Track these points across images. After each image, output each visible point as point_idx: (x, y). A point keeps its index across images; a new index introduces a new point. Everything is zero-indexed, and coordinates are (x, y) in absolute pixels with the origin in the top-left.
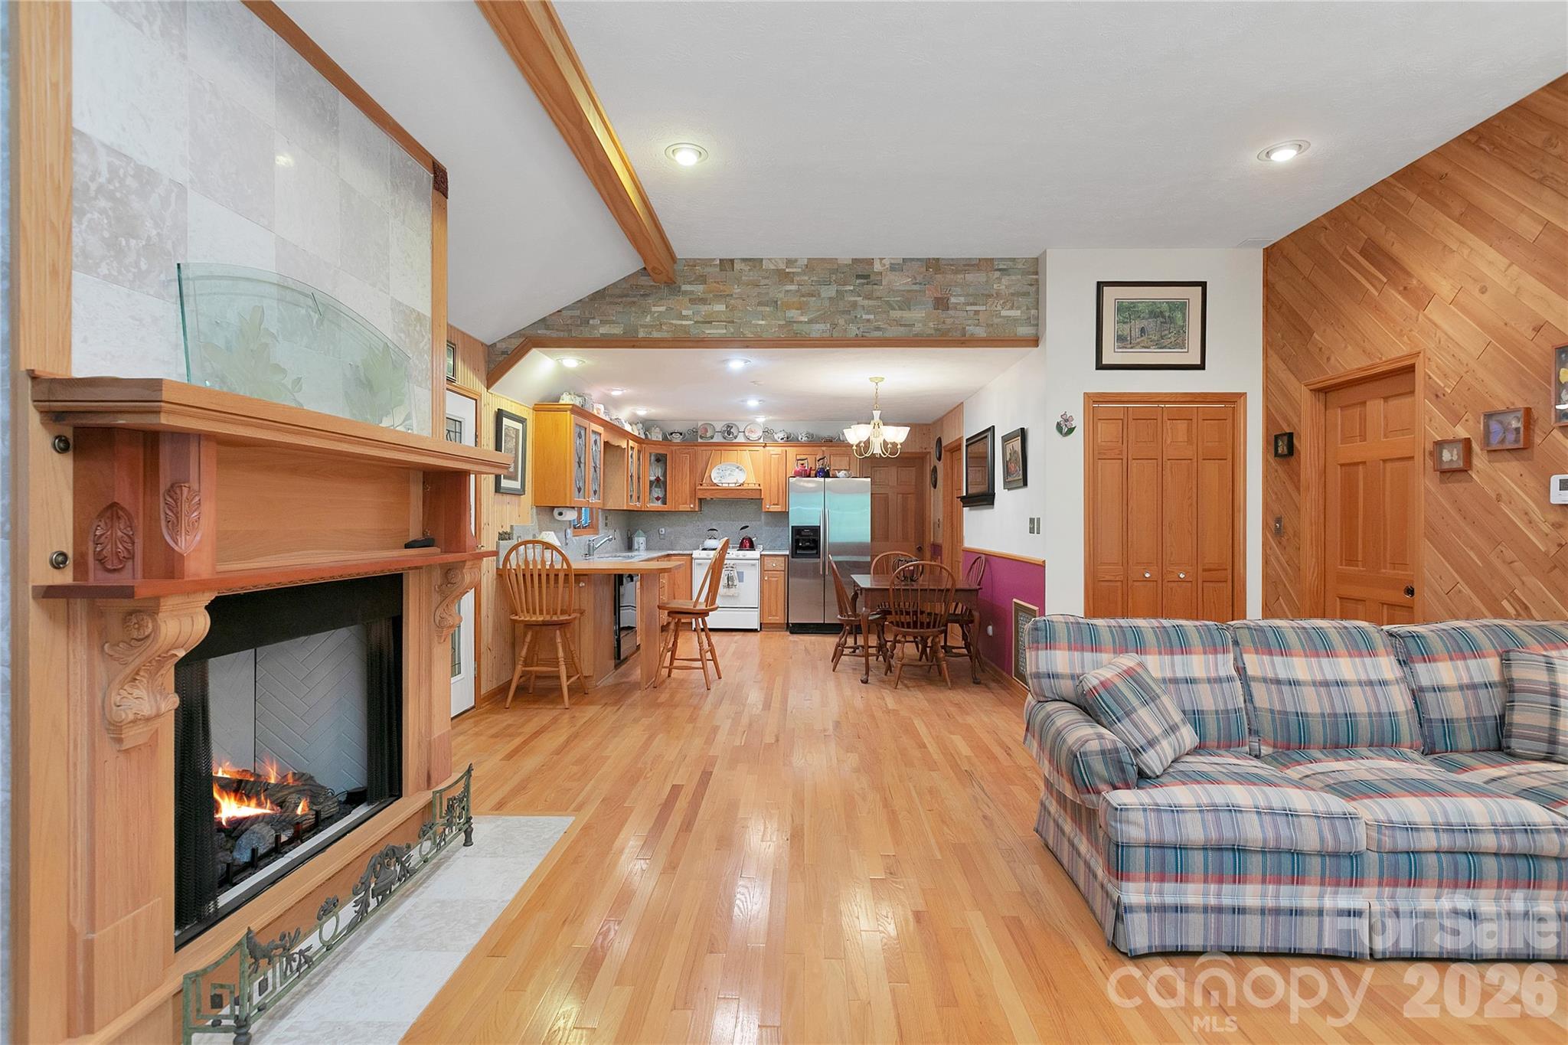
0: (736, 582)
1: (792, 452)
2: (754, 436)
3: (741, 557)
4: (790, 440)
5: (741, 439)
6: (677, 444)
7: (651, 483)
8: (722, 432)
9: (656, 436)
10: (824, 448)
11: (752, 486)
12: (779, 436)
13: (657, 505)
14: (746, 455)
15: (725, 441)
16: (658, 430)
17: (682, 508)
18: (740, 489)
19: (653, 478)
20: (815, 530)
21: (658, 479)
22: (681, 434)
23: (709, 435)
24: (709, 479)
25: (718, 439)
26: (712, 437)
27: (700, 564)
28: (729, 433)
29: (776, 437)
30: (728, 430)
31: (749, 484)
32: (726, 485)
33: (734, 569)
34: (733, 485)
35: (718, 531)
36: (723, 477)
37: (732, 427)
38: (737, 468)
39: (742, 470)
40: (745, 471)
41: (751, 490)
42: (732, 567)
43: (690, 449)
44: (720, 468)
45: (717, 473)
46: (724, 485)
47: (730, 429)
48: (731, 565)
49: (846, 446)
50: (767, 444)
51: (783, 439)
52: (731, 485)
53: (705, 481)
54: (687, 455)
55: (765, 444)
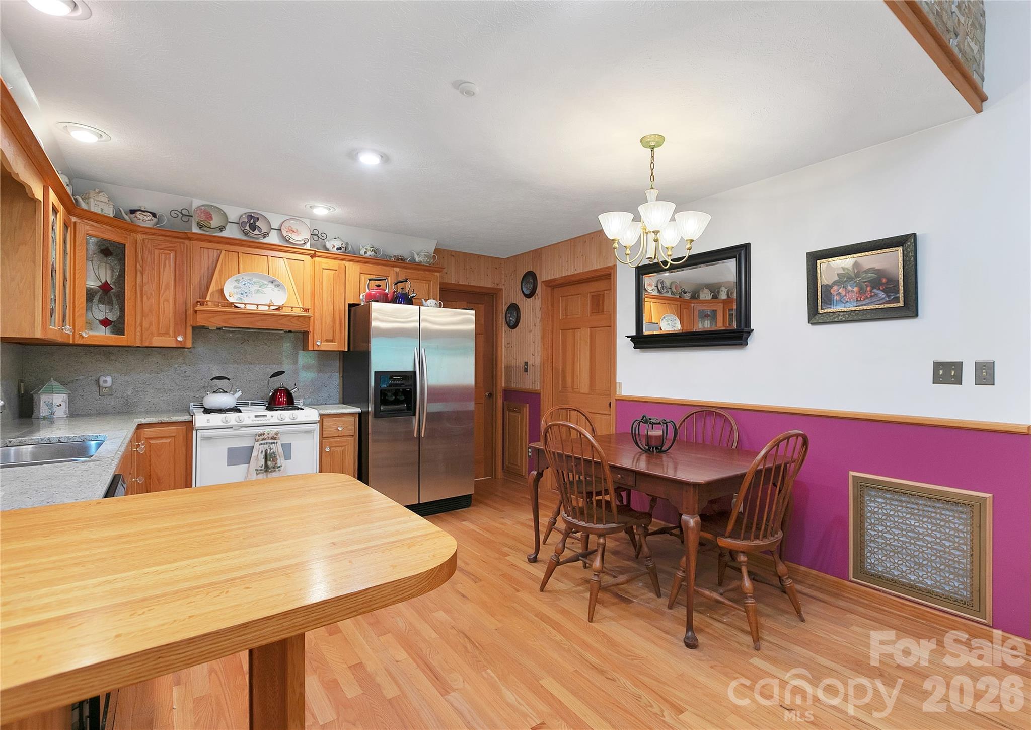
0: (279, 462)
1: (353, 269)
2: (297, 238)
4: (348, 254)
5: (273, 239)
6: (147, 232)
7: (90, 295)
8: (240, 224)
9: (99, 205)
10: (397, 269)
11: (298, 312)
12: (333, 244)
13: (102, 335)
14: (281, 265)
15: (244, 238)
16: (104, 192)
17: (157, 341)
18: (277, 315)
19: (93, 284)
20: (409, 377)
21: (105, 287)
22: (154, 215)
24: (217, 295)
25: (231, 232)
26: (222, 228)
27: (208, 438)
28: (253, 227)
29: (329, 245)
30: (251, 222)
31: (292, 308)
32: (254, 307)
33: (275, 441)
34: (266, 308)
35: (229, 380)
36: (245, 295)
37: (258, 218)
38: (272, 283)
39: (278, 286)
40: (283, 288)
41: (296, 318)
42: (273, 438)
43: (177, 242)
44: (237, 281)
45: (235, 287)
46: (248, 307)
47: (255, 222)
48: (271, 436)
49: (425, 270)
50: (317, 253)
51: (341, 249)
52: (260, 308)
53: (208, 299)
54: (168, 252)
55: (313, 252)
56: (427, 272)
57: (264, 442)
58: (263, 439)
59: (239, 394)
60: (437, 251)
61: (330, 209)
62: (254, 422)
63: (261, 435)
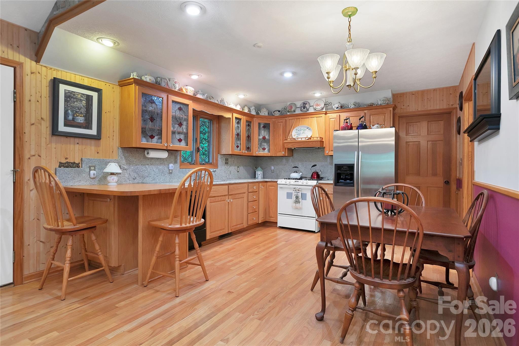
0: (300, 200)
1: (344, 116)
2: (319, 108)
3: (305, 184)
4: (343, 108)
5: (311, 110)
6: (277, 117)
7: (260, 140)
8: (301, 107)
9: (264, 113)
10: (366, 111)
11: (317, 139)
13: (263, 153)
14: (314, 120)
15: (302, 112)
16: (265, 110)
17: (278, 154)
18: (308, 141)
19: (261, 137)
20: (351, 167)
21: (264, 138)
22: (279, 111)
23: (293, 110)
24: (291, 136)
25: (298, 112)
26: (294, 111)
27: (281, 188)
28: (304, 108)
29: (334, 107)
30: (304, 105)
31: (313, 138)
32: (300, 139)
33: (299, 192)
34: (304, 139)
35: (298, 168)
36: (299, 135)
37: (306, 103)
38: (308, 128)
39: (309, 129)
40: (311, 130)
41: (315, 142)
42: (299, 190)
43: (283, 119)
44: (297, 130)
45: (296, 132)
46: (299, 139)
47: (305, 105)
48: (298, 189)
49: (382, 108)
50: (327, 112)
51: (338, 108)
52: (303, 139)
53: (288, 138)
54: (281, 123)
55: (325, 112)
56: (384, 109)
57: (296, 191)
58: (295, 190)
59: (301, 173)
60: (394, 96)
61: (321, 93)
62: (294, 183)
63: (294, 188)
